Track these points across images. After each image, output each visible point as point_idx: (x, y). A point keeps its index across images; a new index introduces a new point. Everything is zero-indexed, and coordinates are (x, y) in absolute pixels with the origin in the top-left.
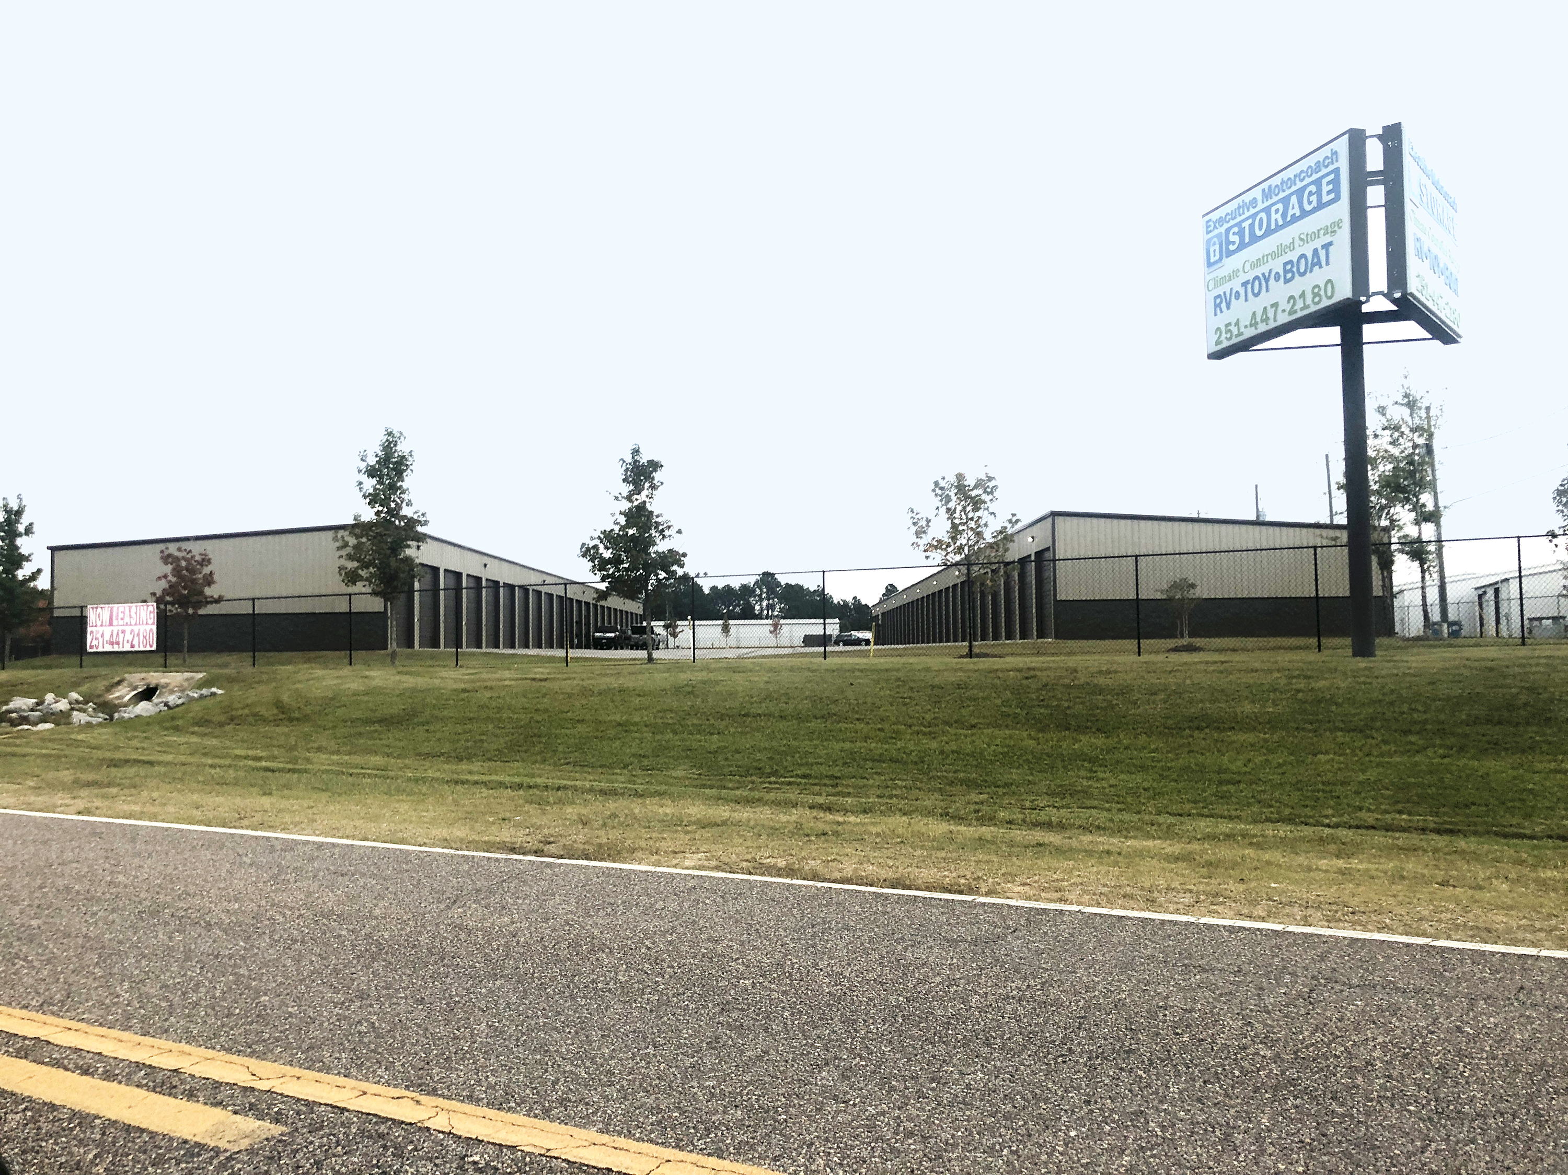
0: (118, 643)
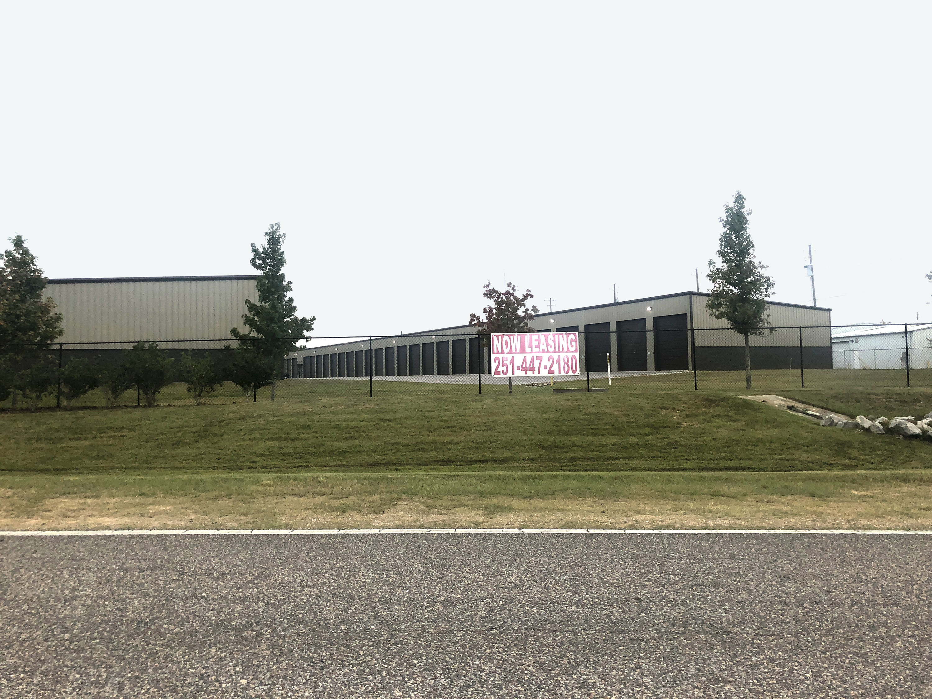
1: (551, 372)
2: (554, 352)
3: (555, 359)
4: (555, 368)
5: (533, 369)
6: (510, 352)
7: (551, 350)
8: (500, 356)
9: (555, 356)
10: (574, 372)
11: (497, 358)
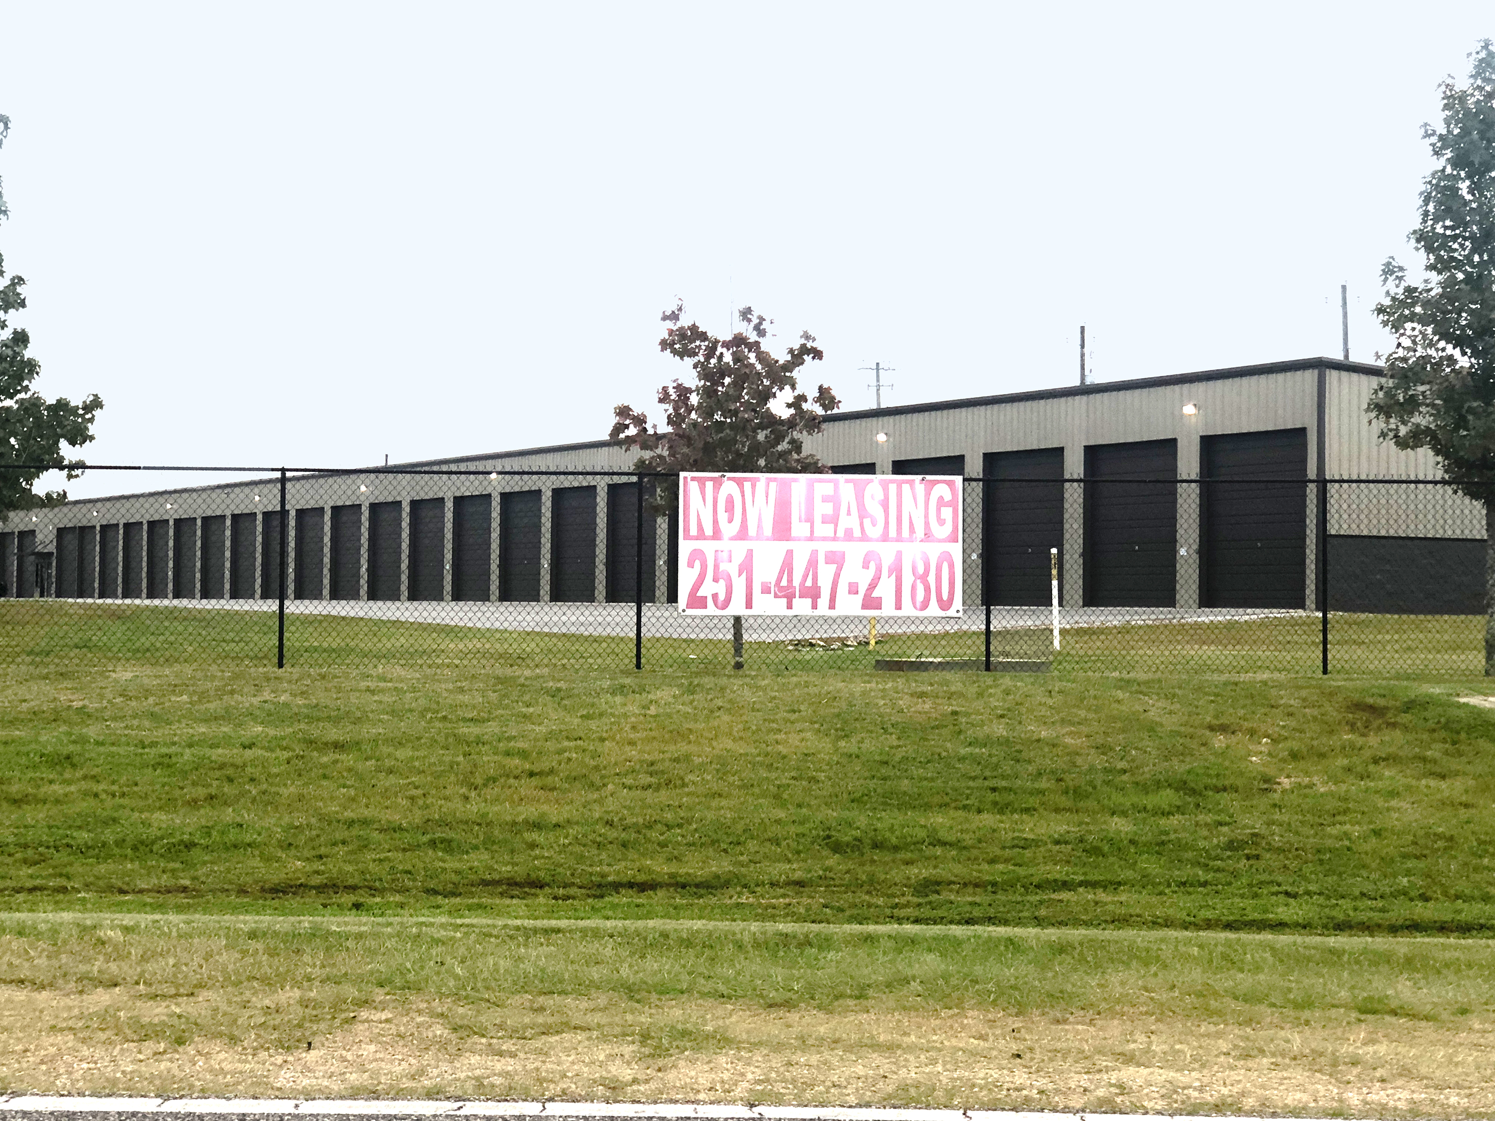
1: (871, 602)
2: (885, 538)
3: (887, 561)
4: (885, 590)
5: (813, 594)
6: (742, 534)
7: (875, 532)
8: (708, 547)
9: (887, 553)
10: (945, 605)
11: (697, 555)
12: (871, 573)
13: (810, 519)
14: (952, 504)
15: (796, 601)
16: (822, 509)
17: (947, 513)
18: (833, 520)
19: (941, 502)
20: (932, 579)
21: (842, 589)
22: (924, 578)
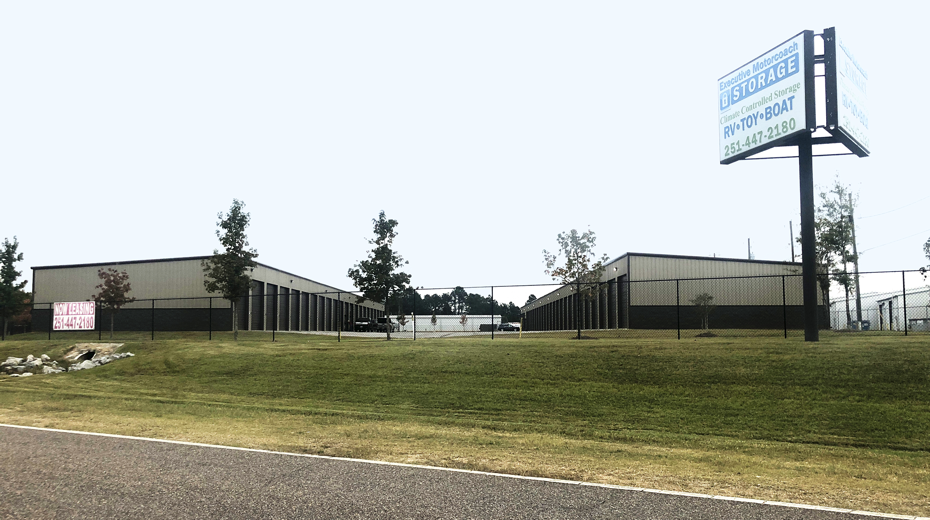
0: (72, 325)
1: (80, 327)
2: (83, 314)
4: (82, 325)
6: (62, 314)
7: (81, 313)
8: (57, 317)
9: (83, 317)
10: (92, 327)
12: (80, 321)
13: (71, 311)
14: (93, 307)
15: (70, 327)
16: (74, 309)
17: (92, 308)
18: (75, 311)
19: (92, 307)
20: (89, 322)
21: (76, 324)
22: (88, 322)
